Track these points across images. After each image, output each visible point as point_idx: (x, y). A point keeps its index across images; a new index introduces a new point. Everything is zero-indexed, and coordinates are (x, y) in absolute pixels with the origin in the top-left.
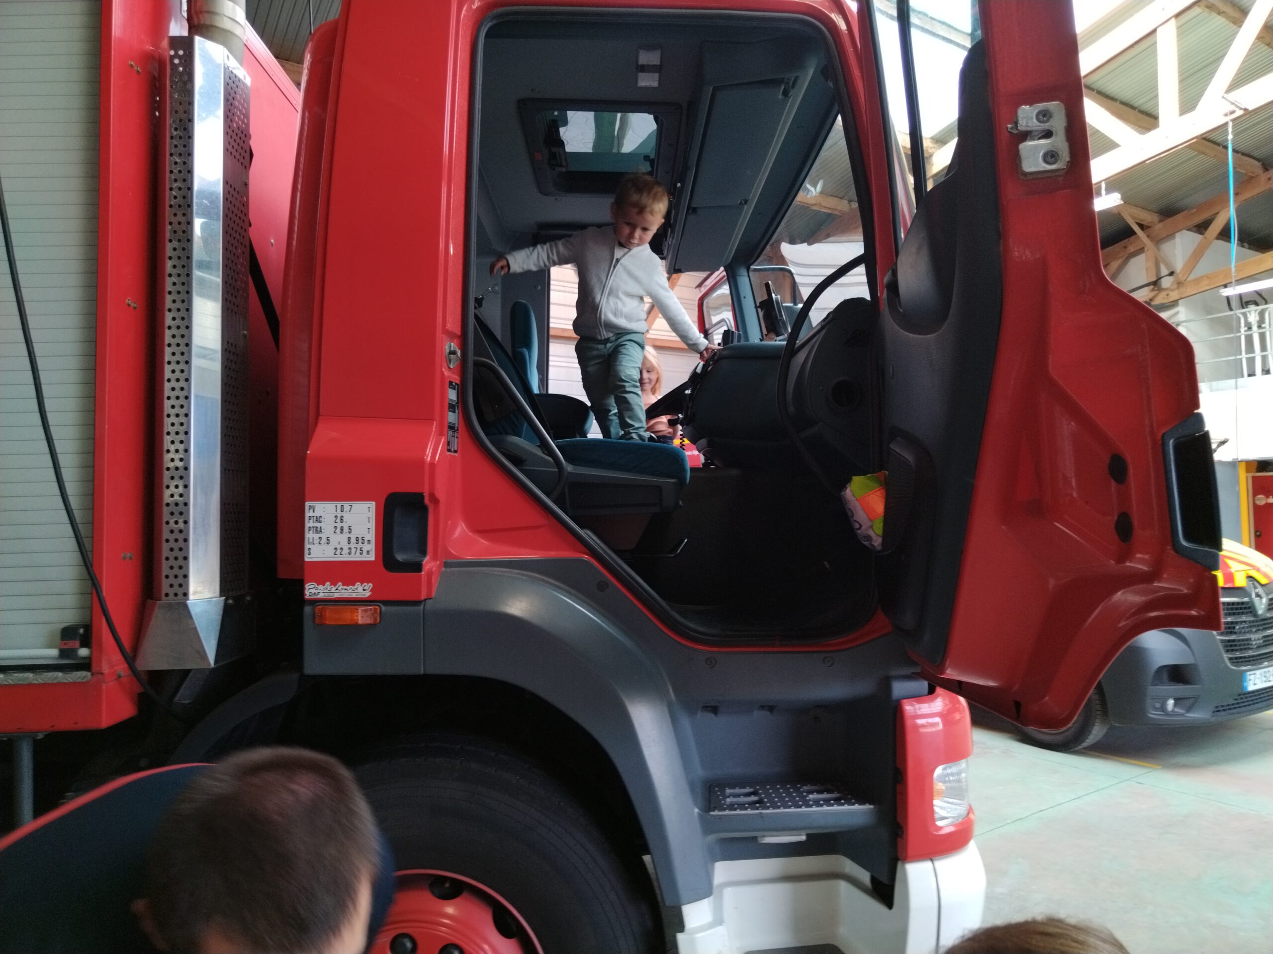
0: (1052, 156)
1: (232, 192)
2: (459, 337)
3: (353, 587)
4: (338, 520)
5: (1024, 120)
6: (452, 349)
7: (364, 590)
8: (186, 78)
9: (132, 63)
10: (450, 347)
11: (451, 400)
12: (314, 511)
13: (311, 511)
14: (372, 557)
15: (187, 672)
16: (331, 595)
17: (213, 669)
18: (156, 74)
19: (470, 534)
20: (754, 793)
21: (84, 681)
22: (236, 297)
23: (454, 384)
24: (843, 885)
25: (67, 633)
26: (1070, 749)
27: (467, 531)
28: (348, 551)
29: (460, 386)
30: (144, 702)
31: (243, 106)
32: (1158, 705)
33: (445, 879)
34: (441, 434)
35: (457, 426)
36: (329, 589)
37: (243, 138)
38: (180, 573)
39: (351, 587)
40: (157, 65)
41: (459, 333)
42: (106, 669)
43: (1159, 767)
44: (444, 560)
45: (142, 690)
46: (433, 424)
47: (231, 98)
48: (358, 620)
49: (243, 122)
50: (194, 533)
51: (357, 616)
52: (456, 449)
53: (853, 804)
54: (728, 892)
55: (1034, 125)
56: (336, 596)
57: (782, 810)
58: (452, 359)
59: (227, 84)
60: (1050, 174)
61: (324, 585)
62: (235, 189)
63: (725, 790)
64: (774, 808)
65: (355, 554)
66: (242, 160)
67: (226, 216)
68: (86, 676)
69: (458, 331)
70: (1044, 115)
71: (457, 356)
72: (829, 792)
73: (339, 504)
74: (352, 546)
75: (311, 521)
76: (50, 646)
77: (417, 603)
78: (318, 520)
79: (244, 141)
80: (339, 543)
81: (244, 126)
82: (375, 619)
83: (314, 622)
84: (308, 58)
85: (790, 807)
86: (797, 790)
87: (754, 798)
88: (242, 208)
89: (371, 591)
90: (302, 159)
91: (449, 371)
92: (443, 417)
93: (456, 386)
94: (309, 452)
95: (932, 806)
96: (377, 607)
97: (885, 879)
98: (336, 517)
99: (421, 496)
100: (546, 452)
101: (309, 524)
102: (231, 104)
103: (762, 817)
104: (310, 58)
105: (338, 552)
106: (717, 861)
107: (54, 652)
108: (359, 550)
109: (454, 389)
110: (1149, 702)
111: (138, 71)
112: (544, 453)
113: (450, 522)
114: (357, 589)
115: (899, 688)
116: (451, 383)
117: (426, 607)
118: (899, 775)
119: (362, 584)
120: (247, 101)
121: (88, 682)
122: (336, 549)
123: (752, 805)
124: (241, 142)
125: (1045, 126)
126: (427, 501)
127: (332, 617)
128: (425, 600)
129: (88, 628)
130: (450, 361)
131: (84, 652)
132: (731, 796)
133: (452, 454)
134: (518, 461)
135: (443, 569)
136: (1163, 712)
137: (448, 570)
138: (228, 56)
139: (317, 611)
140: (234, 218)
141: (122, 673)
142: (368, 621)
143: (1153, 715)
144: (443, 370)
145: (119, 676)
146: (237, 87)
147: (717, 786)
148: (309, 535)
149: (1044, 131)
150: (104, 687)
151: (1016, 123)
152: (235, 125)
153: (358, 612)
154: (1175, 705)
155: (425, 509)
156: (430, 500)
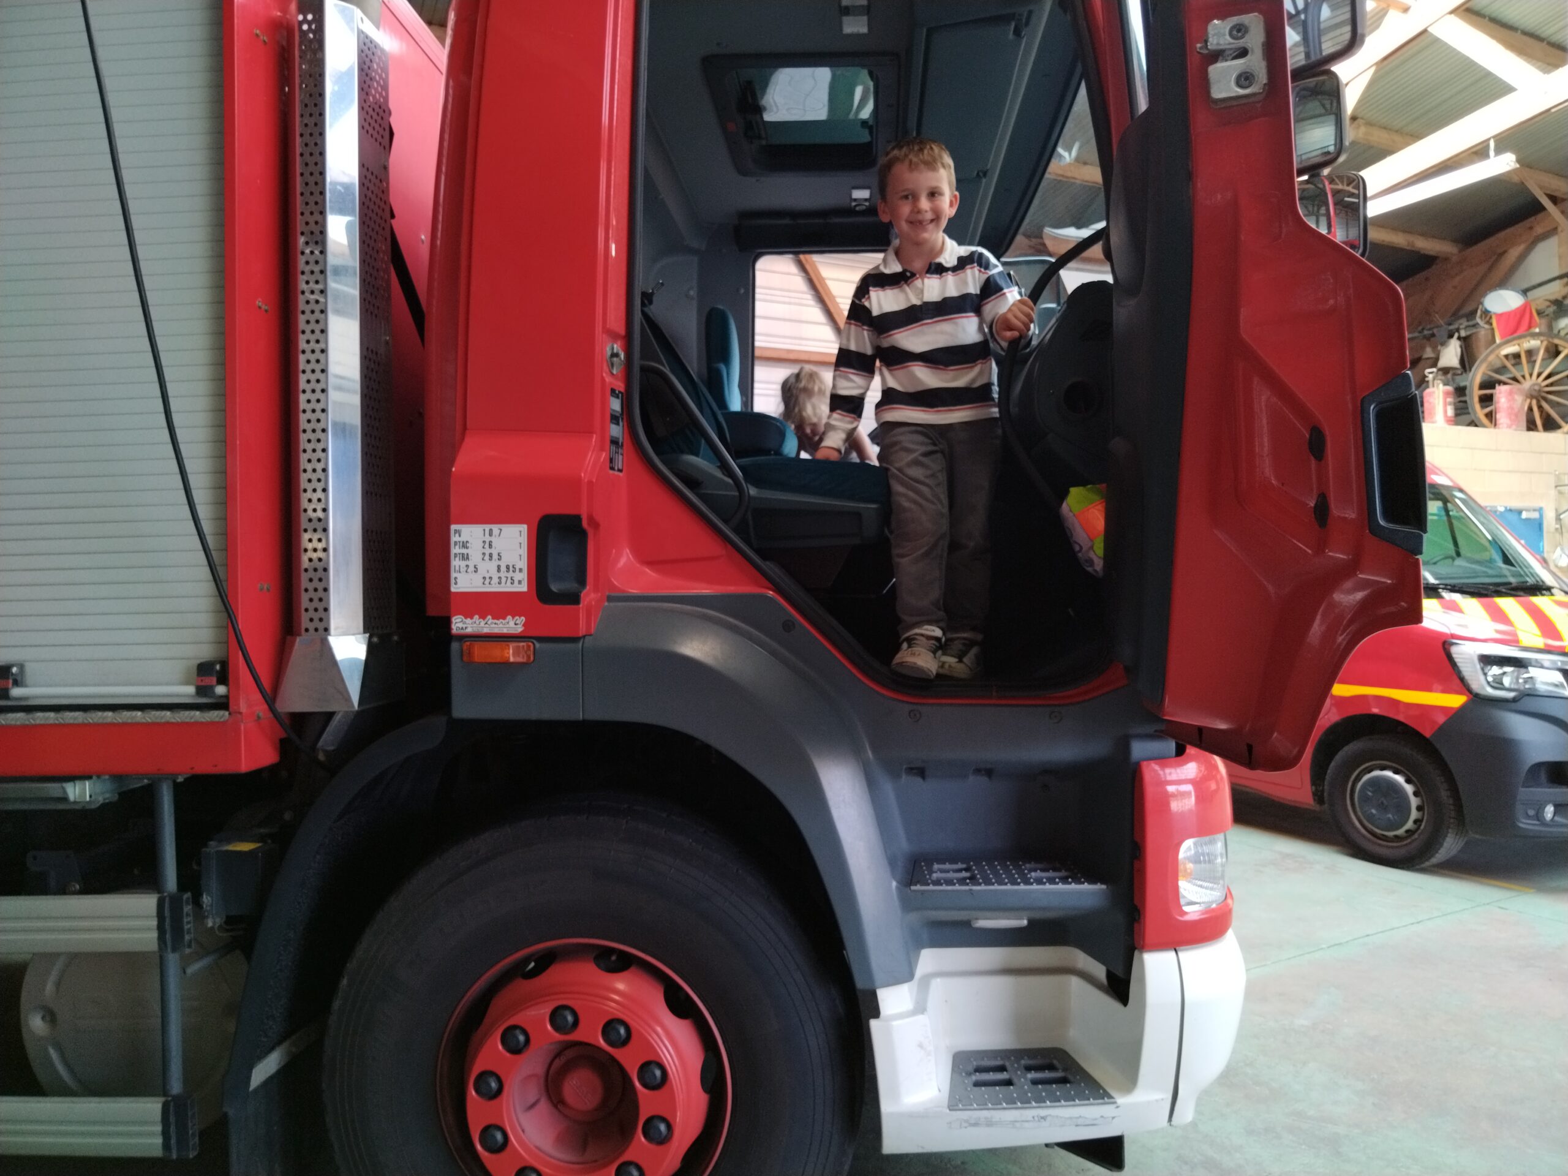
0: (1247, 79)
1: (369, 176)
2: (624, 337)
3: (503, 621)
4: (487, 546)
5: (1215, 37)
6: (615, 351)
7: (515, 624)
8: (315, 45)
9: (258, 32)
10: (613, 348)
11: (614, 410)
12: (460, 536)
13: (457, 535)
14: (524, 588)
15: (330, 715)
16: (480, 630)
17: (357, 712)
18: (284, 43)
19: (638, 565)
20: (966, 870)
21: (222, 720)
22: (376, 297)
23: (617, 392)
24: (1075, 981)
25: (204, 669)
26: (1413, 866)
27: (635, 562)
28: (498, 580)
29: (624, 395)
30: (285, 746)
31: (380, 76)
32: (1531, 812)
33: (612, 951)
34: (602, 450)
35: (621, 440)
36: (477, 622)
37: (381, 113)
38: (320, 606)
39: (501, 620)
40: (285, 34)
41: (623, 332)
42: (243, 708)
43: (1532, 891)
44: (607, 593)
45: (284, 735)
46: (592, 437)
47: (366, 67)
48: (509, 657)
49: (380, 94)
50: (334, 561)
51: (508, 653)
52: (620, 467)
53: (1083, 883)
54: (937, 984)
55: (1227, 42)
56: (486, 630)
57: (996, 887)
58: (615, 363)
59: (361, 52)
60: (1244, 101)
61: (472, 618)
62: (372, 173)
63: (933, 864)
64: (986, 884)
65: (506, 583)
66: (379, 139)
67: (362, 204)
68: (223, 715)
69: (621, 330)
70: (1240, 30)
71: (620, 359)
72: (1055, 870)
73: (487, 527)
74: (503, 574)
75: (457, 547)
76: (187, 683)
77: (575, 640)
78: (465, 545)
79: (382, 118)
80: (488, 571)
81: (382, 100)
82: (529, 657)
83: (462, 660)
84: (452, 16)
85: (1006, 884)
86: (1018, 867)
87: (964, 874)
88: (380, 195)
89: (524, 625)
90: (446, 136)
91: (612, 375)
92: (604, 430)
93: (620, 395)
94: (454, 469)
95: (1176, 889)
96: (530, 644)
97: (1120, 972)
98: (484, 542)
99: (577, 518)
100: (725, 473)
101: (455, 550)
102: (367, 75)
103: (972, 894)
104: (455, 15)
105: (488, 580)
106: (923, 947)
107: (191, 690)
108: (509, 581)
109: (618, 397)
110: (1519, 809)
111: (264, 41)
112: (723, 474)
113: (614, 551)
114: (508, 623)
115: (1139, 749)
116: (613, 391)
117: (585, 646)
118: (1136, 850)
119: (513, 618)
120: (385, 70)
121: (224, 723)
122: (484, 578)
123: (962, 881)
124: (379, 119)
125: (1241, 43)
126: (585, 524)
127: (481, 653)
128: (584, 637)
129: (224, 664)
130: (612, 365)
131: (221, 690)
132: (938, 871)
133: (616, 473)
134: (693, 483)
135: (606, 604)
136: (1538, 820)
137: (612, 604)
138: (362, 19)
139: (465, 648)
140: (372, 206)
141: (261, 714)
142: (520, 659)
143: (1525, 824)
144: (604, 375)
145: (259, 717)
146: (373, 54)
147: (924, 861)
148: (455, 563)
149: (1239, 49)
150: (242, 728)
151: (1206, 41)
152: (371, 98)
153: (509, 649)
154: (1555, 814)
155: (583, 534)
156: (589, 524)
